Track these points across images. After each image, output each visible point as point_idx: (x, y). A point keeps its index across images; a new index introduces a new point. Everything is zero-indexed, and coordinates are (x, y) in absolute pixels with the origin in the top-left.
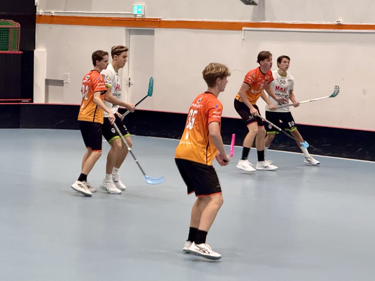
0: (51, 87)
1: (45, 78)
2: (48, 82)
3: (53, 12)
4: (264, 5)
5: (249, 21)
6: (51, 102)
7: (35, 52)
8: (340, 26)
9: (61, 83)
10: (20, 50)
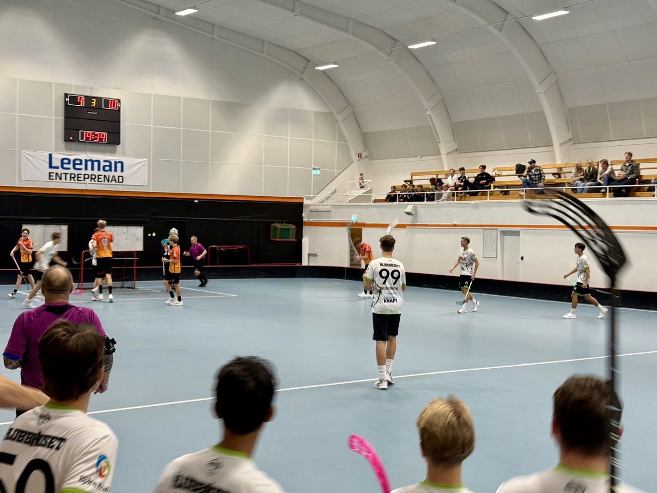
0: (311, 257)
1: (308, 253)
2: (309, 255)
3: (312, 220)
4: (417, 215)
5: (409, 223)
6: (311, 264)
7: (303, 240)
8: (455, 225)
9: (315, 255)
10: (296, 239)
